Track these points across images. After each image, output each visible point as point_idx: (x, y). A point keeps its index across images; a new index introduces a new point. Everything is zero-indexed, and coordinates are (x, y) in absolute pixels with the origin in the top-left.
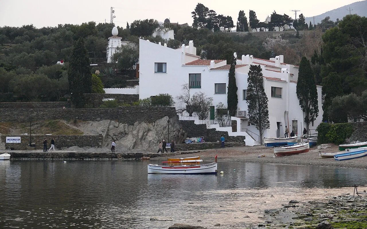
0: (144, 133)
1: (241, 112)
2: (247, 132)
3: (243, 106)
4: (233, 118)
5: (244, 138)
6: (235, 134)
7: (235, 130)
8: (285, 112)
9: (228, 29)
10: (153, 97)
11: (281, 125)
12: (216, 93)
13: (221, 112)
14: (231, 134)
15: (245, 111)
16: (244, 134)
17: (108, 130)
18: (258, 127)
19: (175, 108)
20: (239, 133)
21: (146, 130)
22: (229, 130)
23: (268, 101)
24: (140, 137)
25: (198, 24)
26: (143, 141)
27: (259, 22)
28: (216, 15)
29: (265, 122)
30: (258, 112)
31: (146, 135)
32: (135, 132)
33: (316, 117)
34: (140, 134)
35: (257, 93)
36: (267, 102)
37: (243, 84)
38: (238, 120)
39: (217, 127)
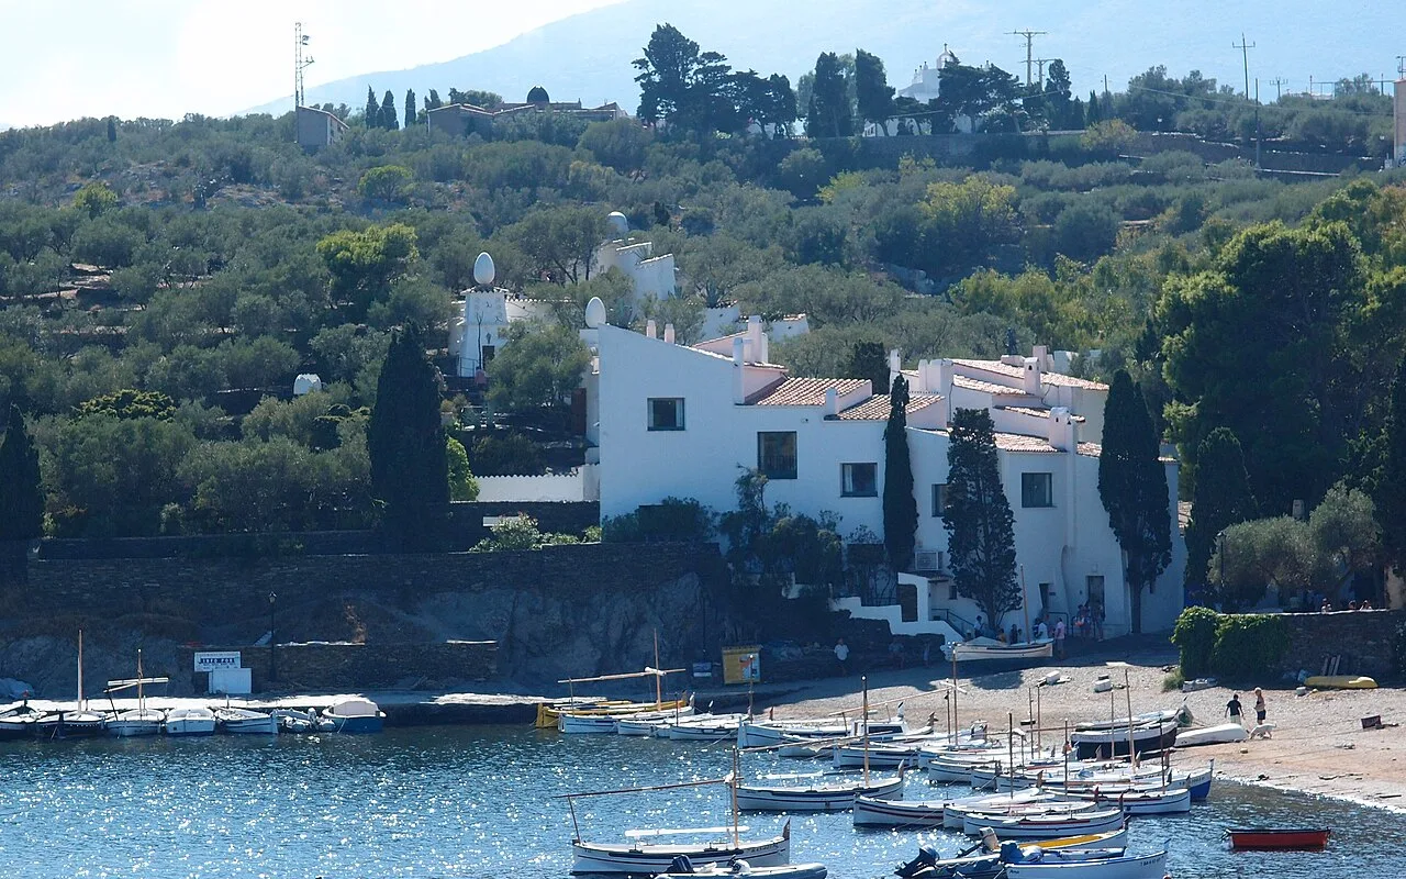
0: (625, 630)
1: (926, 557)
2: (948, 621)
3: (933, 535)
4: (904, 579)
5: (940, 639)
6: (912, 629)
7: (910, 614)
8: (1065, 549)
9: (774, 125)
10: (645, 510)
11: (1054, 594)
12: (845, 494)
13: (862, 552)
14: (898, 626)
15: (940, 553)
16: (941, 627)
17: (513, 623)
18: (983, 603)
19: (718, 544)
20: (923, 625)
21: (632, 620)
22: (892, 614)
23: (1013, 521)
24: (613, 643)
25: (659, 108)
26: (624, 657)
27: (894, 97)
28: (729, 73)
29: (1005, 591)
30: (982, 556)
31: (634, 635)
32: (597, 627)
33: (1165, 565)
34: (615, 634)
35: (979, 497)
36: (1010, 524)
37: (931, 466)
38: (922, 584)
39: (853, 606)
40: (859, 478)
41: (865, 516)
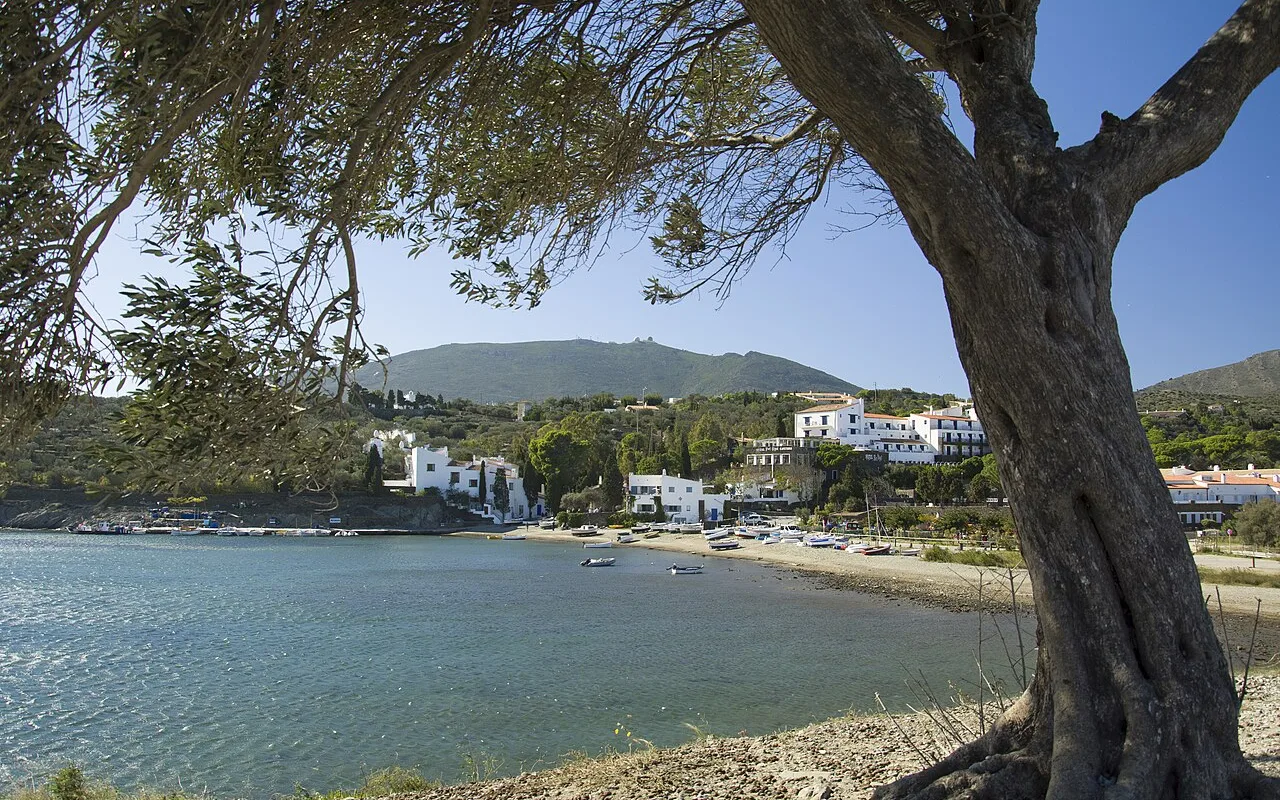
1: (489, 500)
2: (495, 515)
3: (490, 496)
4: (485, 505)
5: (493, 519)
6: (486, 516)
7: (486, 513)
8: (517, 499)
10: (426, 489)
12: (471, 486)
13: (475, 499)
14: (484, 516)
15: (492, 500)
18: (502, 511)
19: (444, 497)
20: (489, 516)
22: (482, 513)
23: (509, 493)
29: (506, 508)
30: (502, 500)
34: (423, 516)
37: (490, 480)
38: (489, 506)
39: (474, 511)
40: (473, 483)
41: (474, 492)
